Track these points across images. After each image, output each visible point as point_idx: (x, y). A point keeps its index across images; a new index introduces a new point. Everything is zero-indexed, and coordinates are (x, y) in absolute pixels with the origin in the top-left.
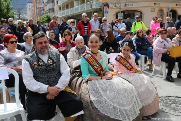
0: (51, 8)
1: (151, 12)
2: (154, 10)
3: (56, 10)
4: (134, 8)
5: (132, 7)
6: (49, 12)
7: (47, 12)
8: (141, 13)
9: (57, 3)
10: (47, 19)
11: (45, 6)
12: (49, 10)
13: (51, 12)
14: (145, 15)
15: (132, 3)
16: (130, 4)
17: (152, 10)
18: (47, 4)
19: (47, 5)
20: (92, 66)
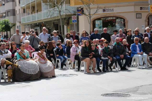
0: (11, 10)
1: (136, 18)
2: (140, 16)
3: (18, 12)
4: (115, 14)
5: (113, 12)
6: (8, 16)
7: (4, 15)
8: (124, 20)
9: (20, 3)
10: (4, 26)
11: (2, 5)
12: (8, 12)
13: (11, 15)
14: (128, 23)
15: (112, 8)
16: (110, 8)
17: (138, 16)
18: (4, 3)
19: (4, 5)
20: (21, 55)
